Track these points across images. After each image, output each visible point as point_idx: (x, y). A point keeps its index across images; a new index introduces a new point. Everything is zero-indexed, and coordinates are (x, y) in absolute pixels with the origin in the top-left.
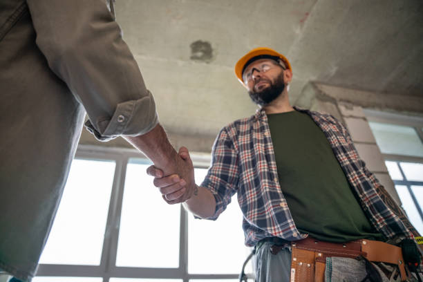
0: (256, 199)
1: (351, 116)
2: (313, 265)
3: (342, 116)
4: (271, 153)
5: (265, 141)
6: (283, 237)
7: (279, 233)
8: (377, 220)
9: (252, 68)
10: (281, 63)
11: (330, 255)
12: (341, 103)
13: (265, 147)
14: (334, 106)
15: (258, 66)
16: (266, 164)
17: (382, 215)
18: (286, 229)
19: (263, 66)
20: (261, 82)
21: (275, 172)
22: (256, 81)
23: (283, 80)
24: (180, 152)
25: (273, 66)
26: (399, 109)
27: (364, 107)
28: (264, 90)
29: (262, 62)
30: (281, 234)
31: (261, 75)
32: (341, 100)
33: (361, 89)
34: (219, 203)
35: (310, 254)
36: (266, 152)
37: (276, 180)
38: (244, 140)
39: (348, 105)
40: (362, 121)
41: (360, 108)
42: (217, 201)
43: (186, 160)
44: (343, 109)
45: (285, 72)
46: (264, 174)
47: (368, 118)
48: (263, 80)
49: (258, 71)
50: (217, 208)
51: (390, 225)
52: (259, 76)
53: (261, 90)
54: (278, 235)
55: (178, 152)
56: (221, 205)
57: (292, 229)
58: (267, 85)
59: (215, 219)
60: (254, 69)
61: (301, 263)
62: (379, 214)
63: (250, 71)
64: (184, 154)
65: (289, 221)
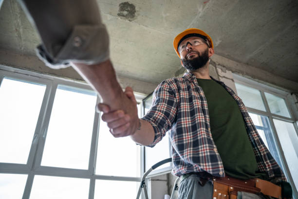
0: (192, 141)
1: (224, 77)
2: (228, 196)
3: (219, 76)
4: (206, 108)
5: (201, 98)
6: (211, 173)
7: (209, 169)
8: (267, 165)
9: (187, 42)
10: (207, 42)
11: (241, 190)
12: (219, 66)
13: (202, 103)
14: (214, 68)
15: (191, 41)
16: (203, 117)
17: (270, 162)
18: (215, 168)
19: (195, 42)
20: (192, 53)
21: (208, 123)
22: (189, 52)
23: (208, 54)
24: (126, 91)
25: (202, 43)
26: (254, 77)
27: (233, 72)
28: (194, 59)
29: (194, 39)
30: (211, 170)
31: (193, 48)
32: (219, 65)
33: (233, 59)
34: (158, 134)
35: (226, 187)
36: (202, 107)
37: (209, 129)
38: (184, 94)
39: (224, 69)
40: (232, 81)
41: (230, 72)
42: (156, 132)
43: (131, 98)
44: (219, 70)
45: (209, 49)
46: (203, 124)
47: (234, 80)
48: (193, 51)
49: (191, 45)
50: (156, 137)
51: (273, 170)
52: (191, 48)
53: (192, 59)
54: (208, 170)
55: (124, 90)
56: (159, 135)
57: (221, 169)
58: (196, 56)
59: (152, 147)
60: (188, 43)
61: (220, 194)
62: (268, 161)
63: (185, 44)
64: (129, 93)
65: (219, 163)
